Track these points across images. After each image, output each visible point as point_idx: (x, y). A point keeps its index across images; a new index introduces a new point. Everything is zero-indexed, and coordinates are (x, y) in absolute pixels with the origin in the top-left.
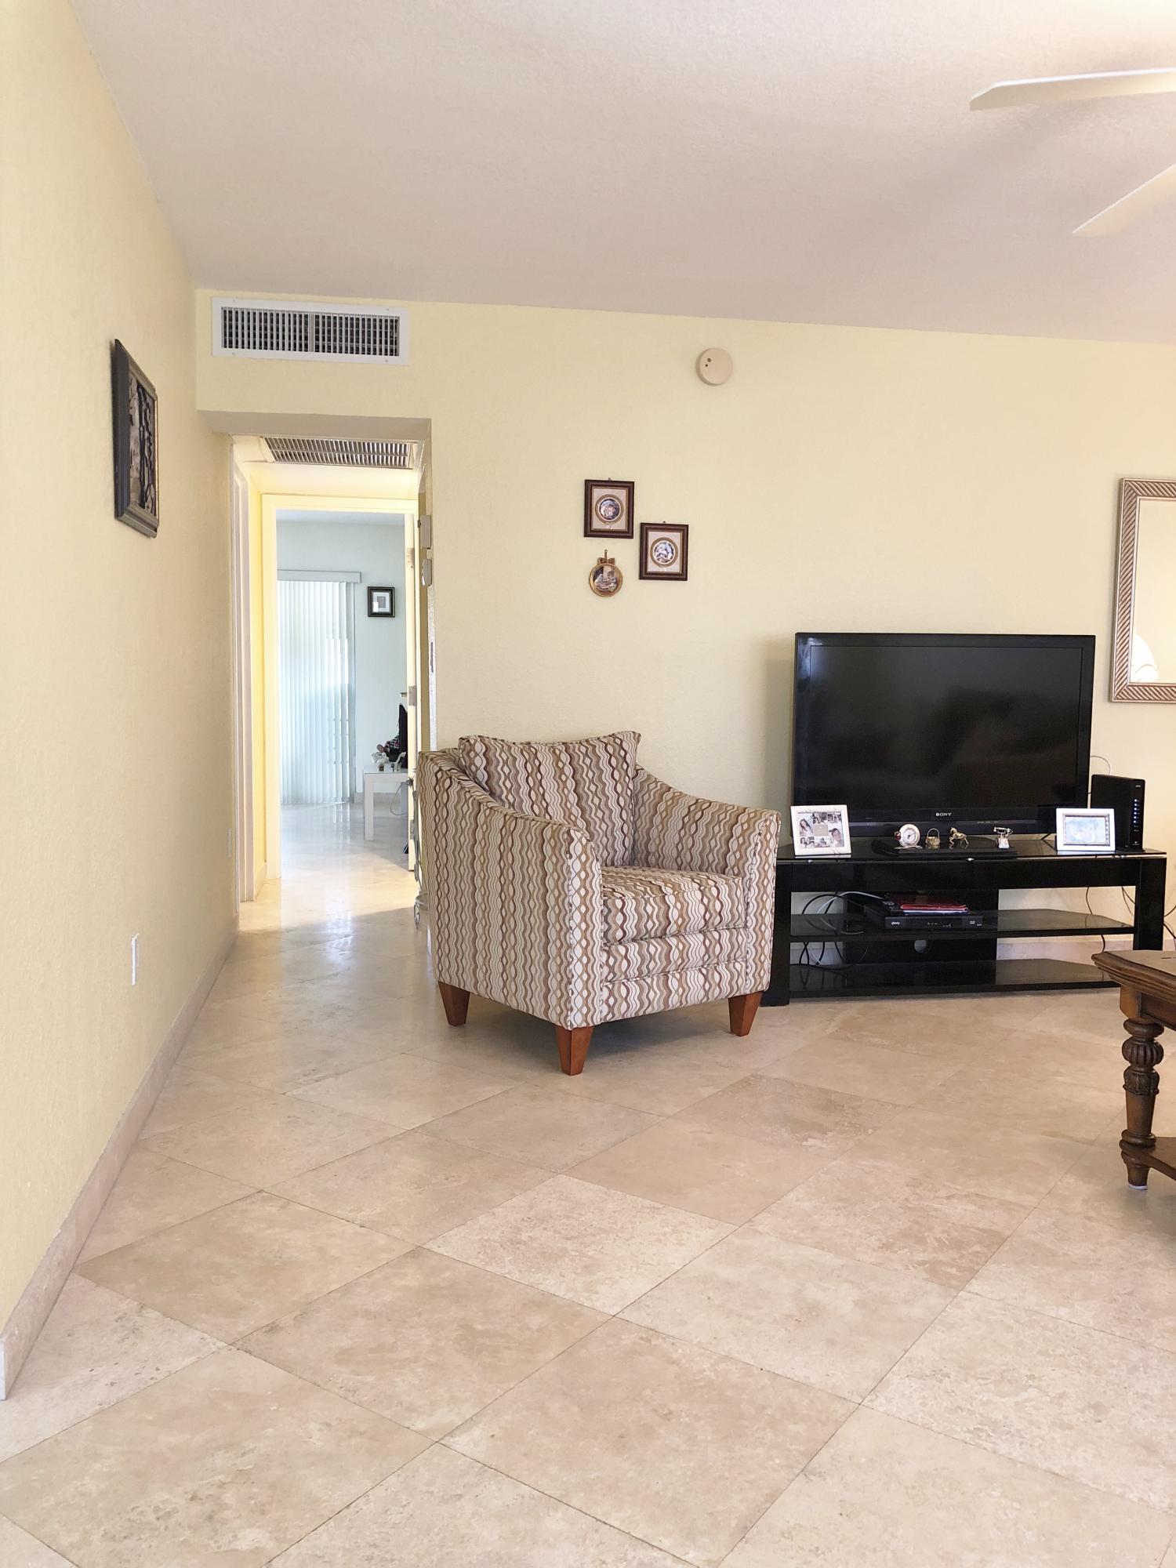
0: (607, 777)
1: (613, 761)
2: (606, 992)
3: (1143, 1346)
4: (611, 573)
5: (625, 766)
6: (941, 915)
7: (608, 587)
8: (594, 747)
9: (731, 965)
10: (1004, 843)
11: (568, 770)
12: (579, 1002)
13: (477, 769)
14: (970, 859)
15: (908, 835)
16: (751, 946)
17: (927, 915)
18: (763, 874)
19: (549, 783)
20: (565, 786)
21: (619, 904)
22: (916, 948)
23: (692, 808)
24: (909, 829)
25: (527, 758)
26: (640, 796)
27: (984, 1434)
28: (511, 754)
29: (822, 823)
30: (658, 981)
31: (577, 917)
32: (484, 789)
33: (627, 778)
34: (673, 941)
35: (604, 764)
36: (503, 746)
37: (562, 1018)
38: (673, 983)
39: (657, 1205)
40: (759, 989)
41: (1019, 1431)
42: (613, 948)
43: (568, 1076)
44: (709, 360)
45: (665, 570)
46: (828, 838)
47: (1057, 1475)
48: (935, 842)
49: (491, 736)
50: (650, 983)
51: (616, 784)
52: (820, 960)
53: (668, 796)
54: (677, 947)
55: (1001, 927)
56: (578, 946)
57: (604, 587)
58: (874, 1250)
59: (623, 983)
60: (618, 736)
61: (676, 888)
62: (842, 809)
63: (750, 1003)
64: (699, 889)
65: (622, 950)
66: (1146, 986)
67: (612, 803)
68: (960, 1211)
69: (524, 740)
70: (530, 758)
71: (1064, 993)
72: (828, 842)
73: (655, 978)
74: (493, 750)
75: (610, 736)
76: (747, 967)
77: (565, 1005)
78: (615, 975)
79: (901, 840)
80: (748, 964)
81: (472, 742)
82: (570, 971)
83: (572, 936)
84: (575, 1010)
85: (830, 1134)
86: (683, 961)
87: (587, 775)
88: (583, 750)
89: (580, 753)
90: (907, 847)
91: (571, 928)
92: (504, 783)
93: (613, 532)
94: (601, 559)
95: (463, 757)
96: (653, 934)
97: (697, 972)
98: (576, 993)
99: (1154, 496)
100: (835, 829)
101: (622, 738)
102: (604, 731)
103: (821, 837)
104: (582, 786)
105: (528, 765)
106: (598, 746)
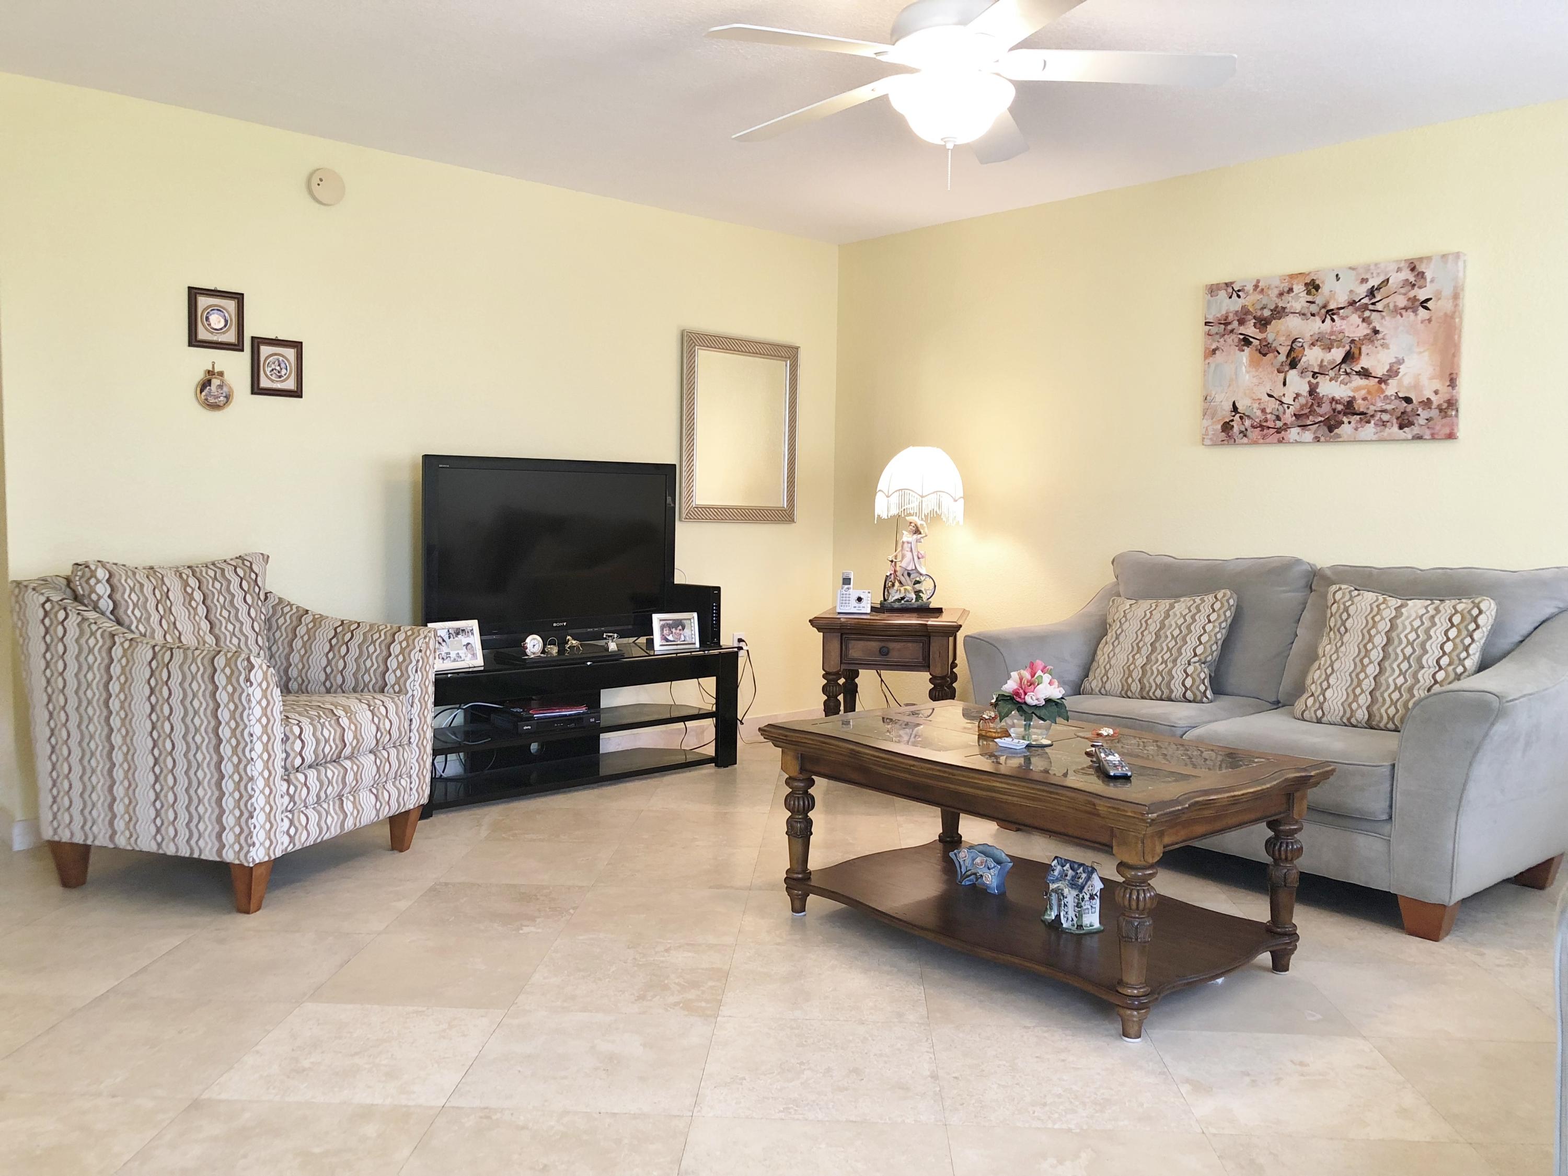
0: (238, 602)
1: (245, 584)
2: (286, 823)
3: (862, 1023)
4: (220, 386)
5: (257, 589)
6: (566, 716)
7: (217, 401)
8: (223, 570)
9: (397, 782)
10: (612, 646)
11: (198, 596)
12: (262, 835)
13: (100, 597)
14: (589, 663)
15: (533, 644)
16: (414, 761)
17: (555, 717)
18: (424, 690)
19: (179, 611)
20: (196, 614)
21: (297, 730)
22: (532, 751)
23: (339, 630)
24: (534, 639)
25: (155, 584)
26: (274, 620)
27: (792, 1110)
28: (136, 580)
29: (456, 638)
30: (334, 805)
31: (259, 747)
32: (110, 619)
33: (260, 602)
34: (347, 764)
35: (234, 587)
36: (127, 572)
37: (242, 855)
38: (348, 806)
39: (420, 1009)
40: (421, 803)
41: (814, 1101)
42: (292, 776)
43: (248, 915)
44: (321, 180)
45: (279, 386)
46: (463, 652)
47: (855, 1122)
48: (554, 650)
49: (111, 562)
50: (326, 808)
51: (249, 609)
52: (443, 772)
53: (307, 619)
54: (352, 769)
55: (604, 722)
56: (260, 778)
57: (212, 400)
58: (632, 1003)
59: (302, 812)
60: (246, 558)
61: (347, 709)
62: (474, 624)
63: (414, 816)
64: (369, 710)
65: (301, 777)
66: (809, 748)
67: (247, 629)
68: (681, 958)
69: (148, 564)
70: (157, 584)
71: (665, 775)
72: (463, 656)
73: (331, 803)
74: (117, 577)
75: (237, 558)
76: (411, 783)
77: (246, 840)
78: (295, 803)
79: (527, 650)
80: (412, 779)
81: (93, 567)
82: (252, 805)
83: (253, 768)
84: (257, 845)
85: (538, 920)
86: (357, 782)
87: (218, 600)
88: (212, 573)
89: (208, 577)
90: (532, 656)
91: (252, 759)
92: (133, 612)
93: (221, 343)
94: (209, 372)
95: (81, 585)
96: (329, 759)
97: (368, 792)
98: (258, 827)
99: (708, 347)
100: (468, 644)
101: (251, 560)
102: (230, 554)
103: (456, 652)
104: (214, 612)
105: (157, 591)
106: (226, 570)
